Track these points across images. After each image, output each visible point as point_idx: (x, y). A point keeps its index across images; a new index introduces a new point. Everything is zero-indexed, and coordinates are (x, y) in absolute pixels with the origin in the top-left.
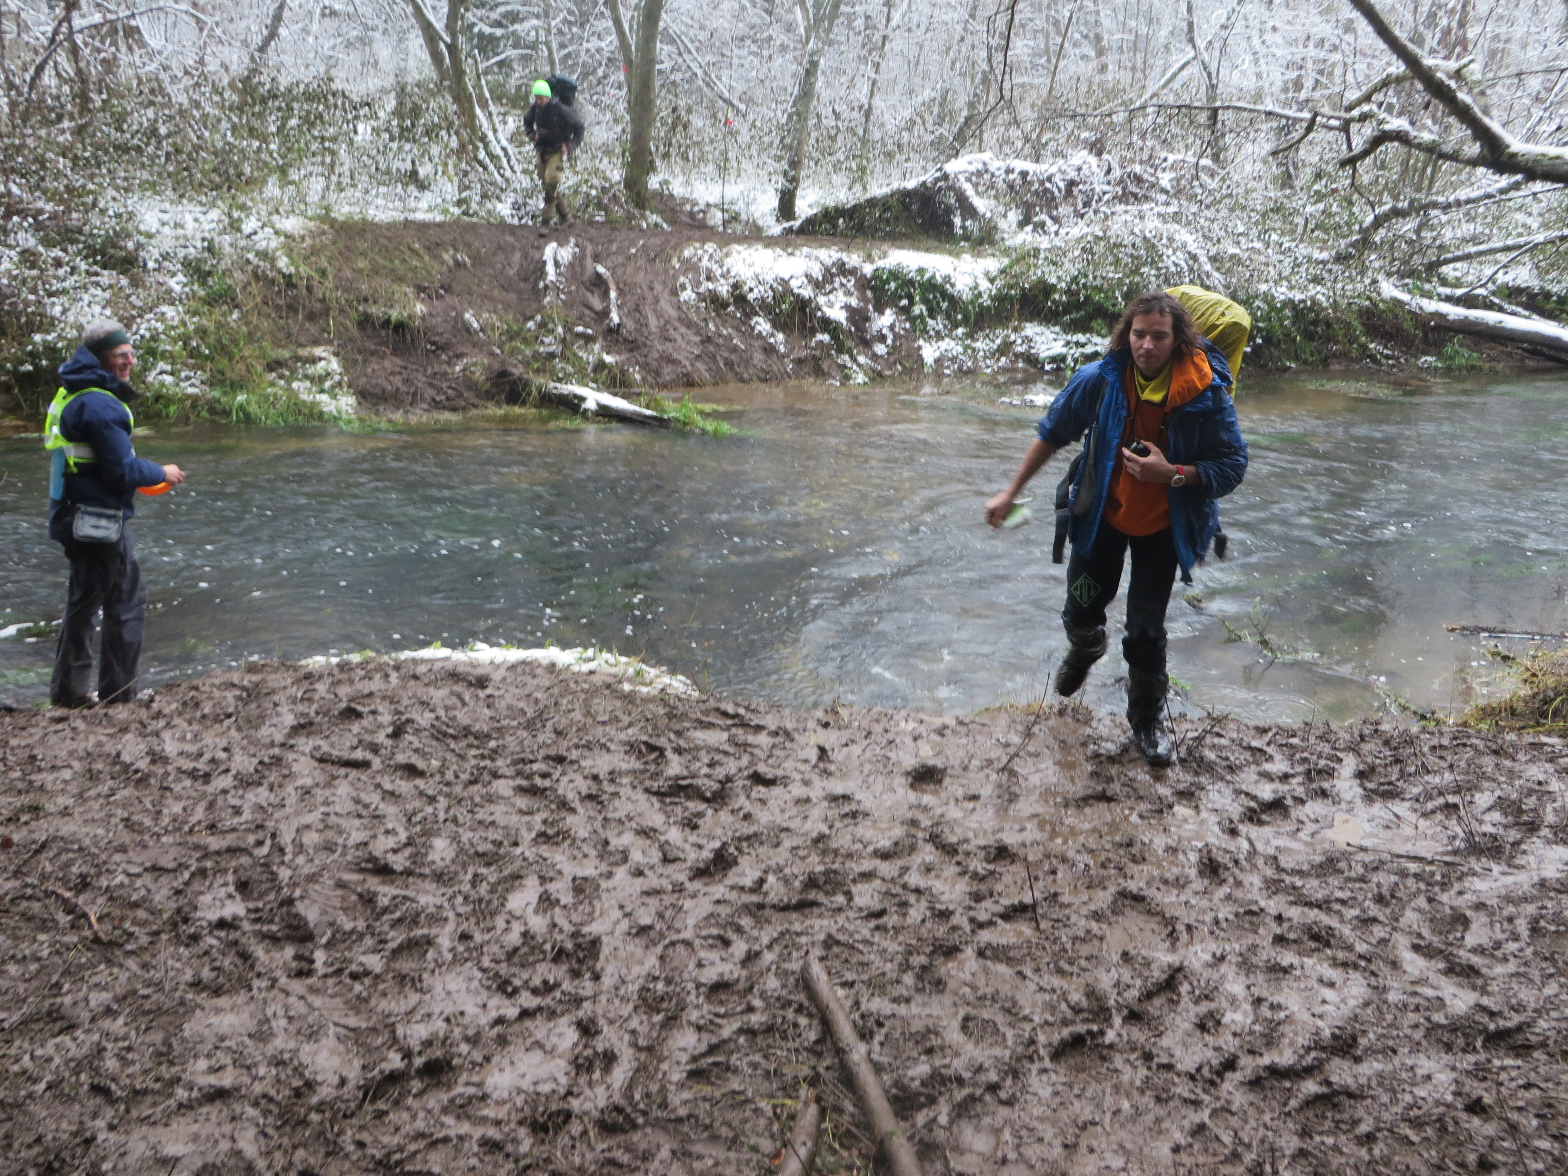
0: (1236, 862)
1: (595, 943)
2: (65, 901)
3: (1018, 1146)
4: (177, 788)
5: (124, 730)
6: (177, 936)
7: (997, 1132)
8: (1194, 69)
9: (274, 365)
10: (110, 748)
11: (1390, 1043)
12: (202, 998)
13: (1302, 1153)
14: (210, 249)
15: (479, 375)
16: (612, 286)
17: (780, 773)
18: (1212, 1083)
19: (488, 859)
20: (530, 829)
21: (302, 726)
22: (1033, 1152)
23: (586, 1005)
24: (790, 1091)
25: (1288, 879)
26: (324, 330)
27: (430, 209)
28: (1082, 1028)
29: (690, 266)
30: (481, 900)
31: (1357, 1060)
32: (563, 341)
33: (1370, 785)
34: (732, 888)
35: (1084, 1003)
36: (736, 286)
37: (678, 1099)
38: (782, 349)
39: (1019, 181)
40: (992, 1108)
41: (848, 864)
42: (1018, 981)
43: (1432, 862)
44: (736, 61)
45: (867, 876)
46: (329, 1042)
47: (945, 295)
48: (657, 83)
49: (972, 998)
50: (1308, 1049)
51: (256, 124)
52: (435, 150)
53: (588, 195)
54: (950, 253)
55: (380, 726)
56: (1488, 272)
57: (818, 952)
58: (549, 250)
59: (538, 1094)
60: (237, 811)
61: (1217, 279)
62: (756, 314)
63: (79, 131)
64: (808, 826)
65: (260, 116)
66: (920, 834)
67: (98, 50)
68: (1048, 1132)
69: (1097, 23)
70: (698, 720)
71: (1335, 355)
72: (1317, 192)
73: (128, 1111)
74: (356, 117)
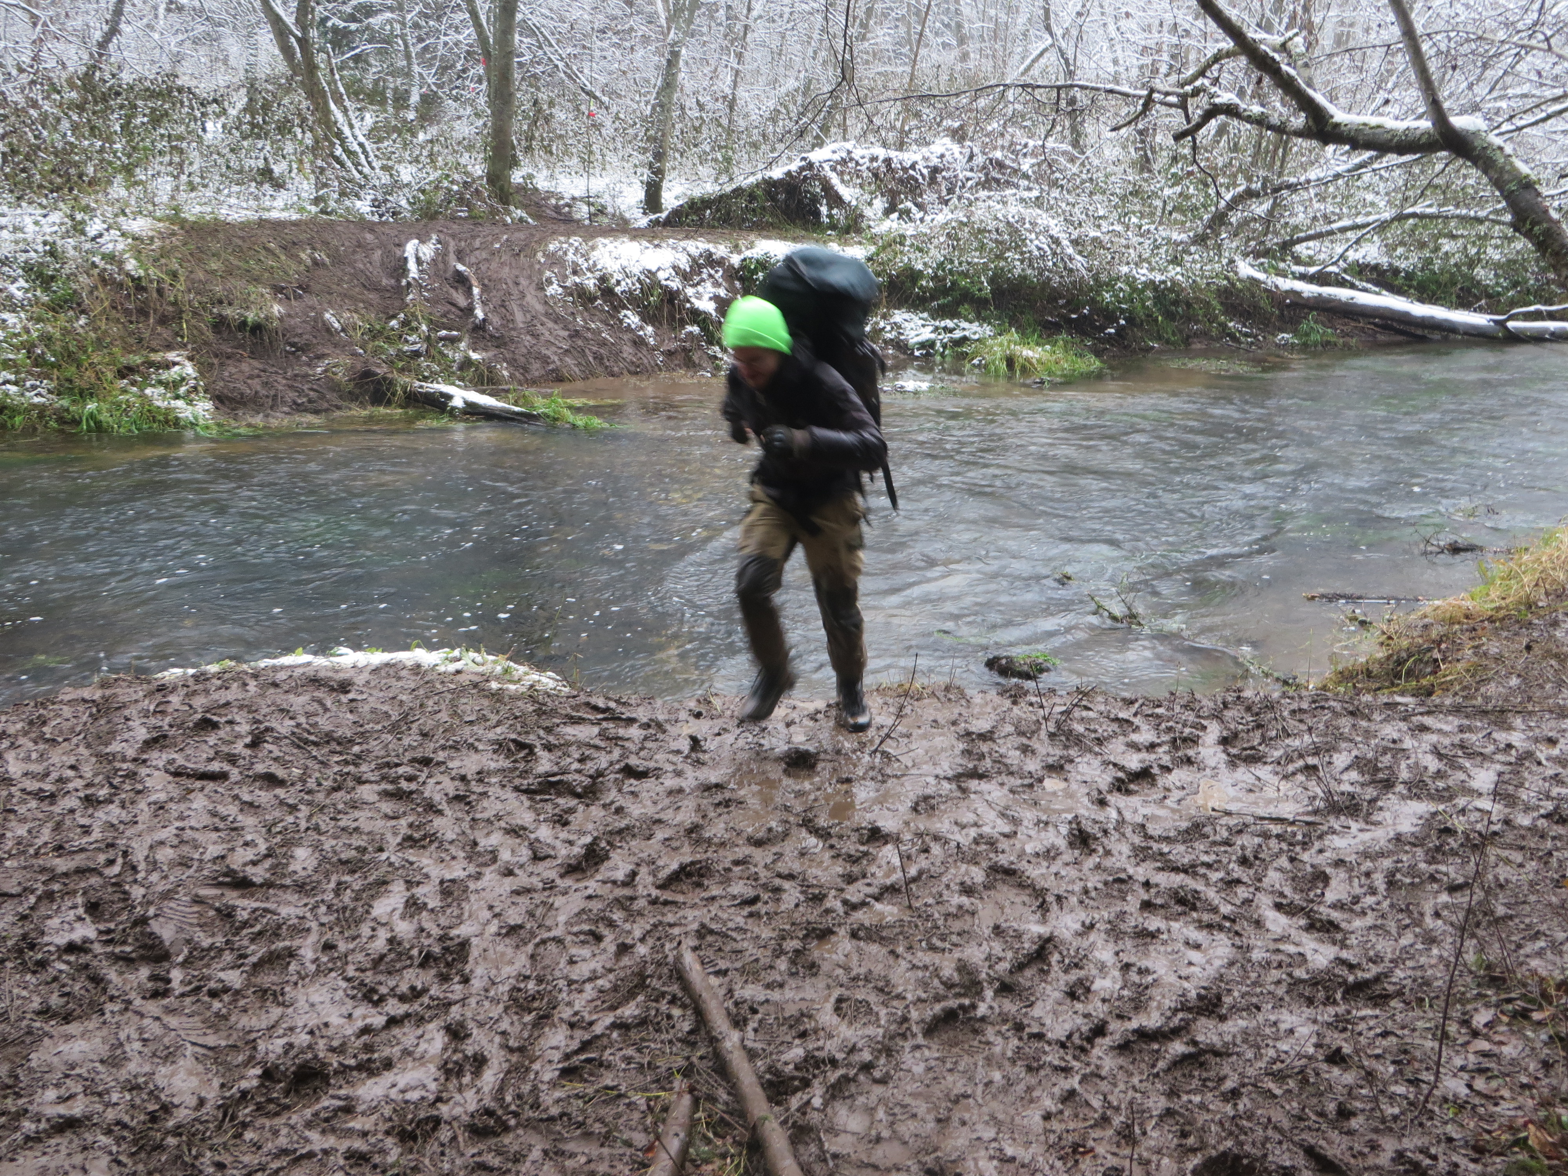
0: (1105, 832)
1: (464, 945)
3: (892, 1123)
4: (22, 810)
6: (24, 963)
7: (871, 1111)
8: (1052, 57)
9: (125, 372)
11: (1254, 1000)
12: (50, 1026)
13: (1169, 1112)
14: (52, 253)
15: (341, 375)
16: (474, 282)
17: (652, 765)
18: (1083, 1050)
19: (352, 866)
20: (395, 834)
21: (155, 740)
22: (907, 1128)
23: (455, 1010)
24: (664, 1083)
25: (1155, 846)
26: (177, 334)
27: (286, 208)
28: (953, 1003)
29: (556, 260)
30: (345, 908)
31: (1223, 1018)
32: (428, 339)
33: (1233, 751)
34: (604, 882)
35: (956, 977)
36: (603, 279)
37: (550, 1098)
38: (652, 341)
39: (883, 169)
40: (866, 1088)
41: (722, 852)
42: (891, 959)
43: (1293, 823)
44: (597, 53)
45: (741, 864)
46: (186, 1063)
48: (517, 75)
49: (844, 979)
50: (1176, 1011)
51: (99, 123)
52: (289, 148)
53: (449, 190)
54: (817, 243)
55: (238, 736)
56: (1339, 250)
57: (692, 942)
58: (410, 248)
59: (407, 1102)
60: (86, 830)
61: (1079, 262)
62: (625, 307)
64: (679, 817)
65: (102, 114)
66: (793, 820)
68: (921, 1108)
69: (958, 12)
70: (568, 716)
71: (1196, 335)
72: (1174, 175)
74: (204, 115)
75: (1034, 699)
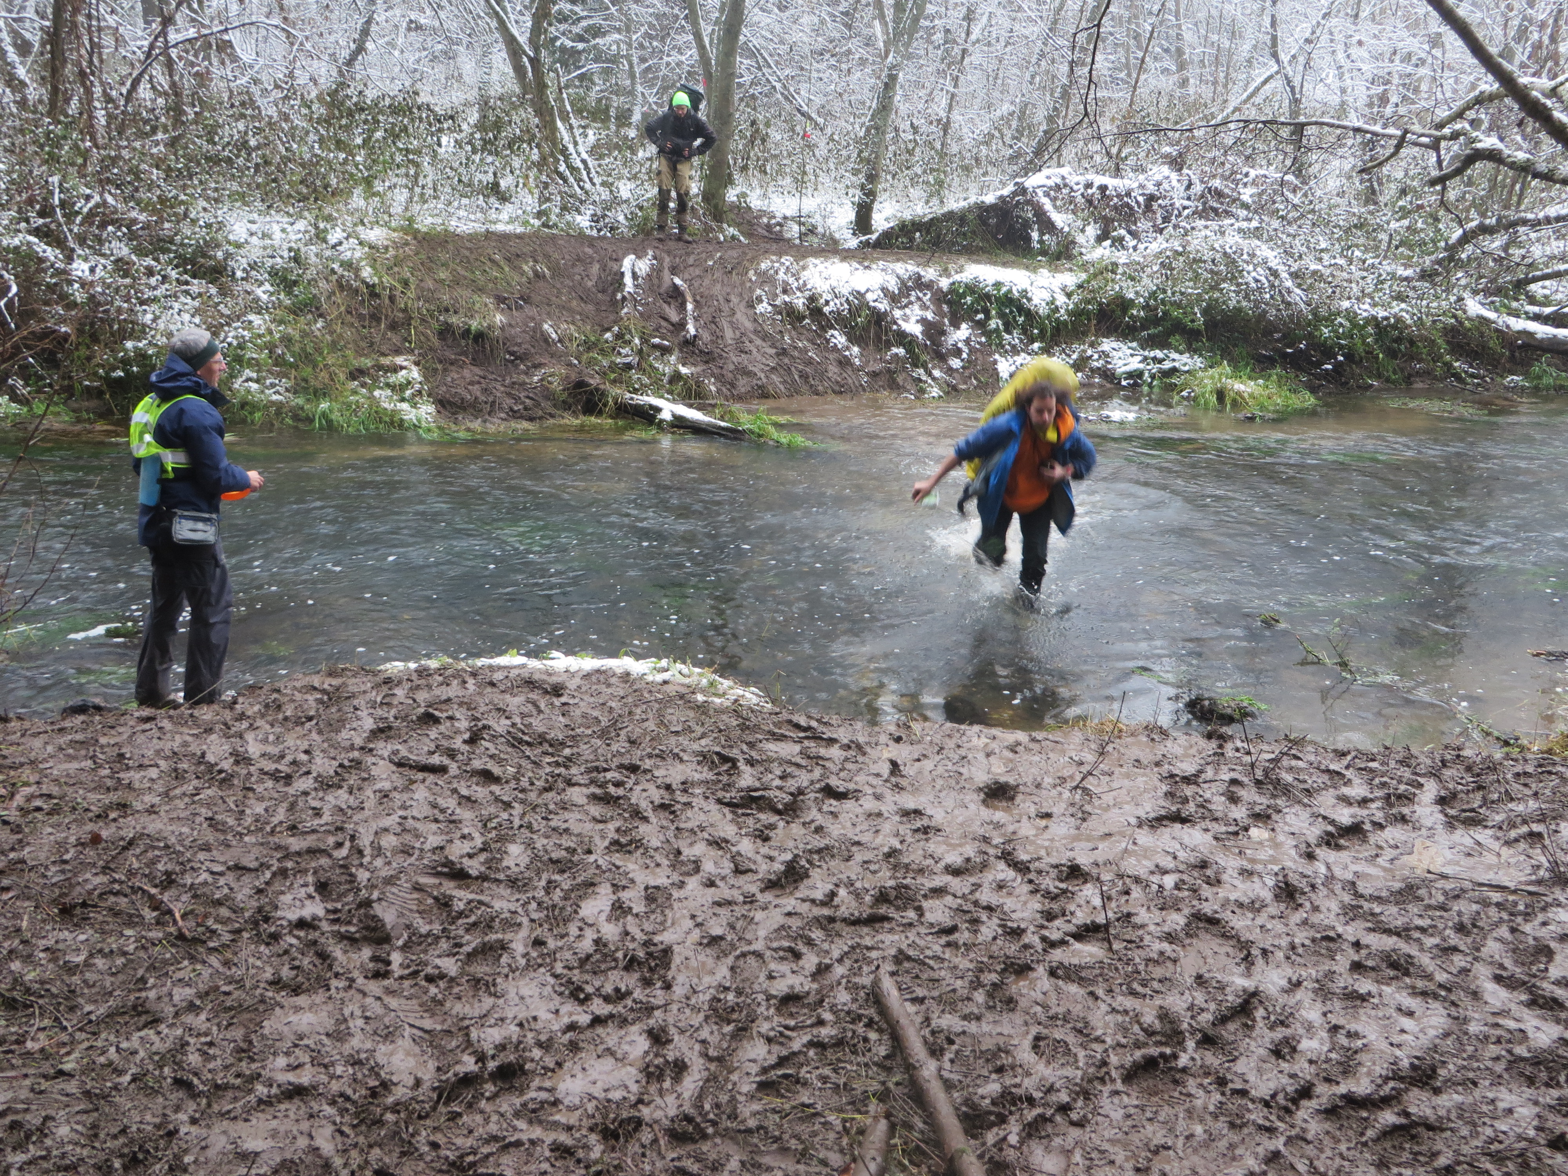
0: (1313, 887)
1: (667, 952)
2: (151, 897)
3: (1089, 1168)
4: (259, 788)
5: (209, 731)
6: (259, 935)
7: (1067, 1153)
8: (1278, 84)
9: (356, 374)
10: (195, 748)
11: (1471, 1075)
12: (281, 997)
14: (296, 259)
15: (556, 385)
16: (689, 298)
17: (851, 786)
18: (1287, 1110)
19: (561, 866)
20: (603, 838)
21: (381, 730)
23: (658, 1013)
24: (860, 1106)
25: (1366, 905)
26: (405, 340)
27: (511, 221)
28: (1154, 1051)
29: (767, 279)
30: (554, 906)
31: (1437, 1091)
32: (640, 352)
33: (1452, 812)
34: (804, 900)
35: (1158, 1025)
36: (812, 299)
37: (748, 1110)
38: (857, 362)
39: (1098, 196)
40: (1063, 1129)
41: (919, 879)
42: (1090, 1002)
43: (1515, 892)
44: (815, 75)
45: (938, 892)
46: (404, 1043)
47: (1021, 309)
48: (737, 96)
49: (1043, 1018)
50: (1387, 1079)
51: (343, 136)
52: (516, 162)
54: (1027, 268)
55: (458, 732)
57: (888, 967)
58: (628, 262)
59: (609, 1101)
60: (317, 813)
61: (1297, 295)
62: (832, 327)
63: (172, 143)
64: (879, 840)
65: (347, 128)
66: (992, 851)
67: (192, 64)
68: (1120, 1155)
69: (1179, 37)
70: (770, 732)
71: (1418, 374)
72: (1402, 208)
73: (209, 1105)
74: (440, 130)
75: (1239, 744)
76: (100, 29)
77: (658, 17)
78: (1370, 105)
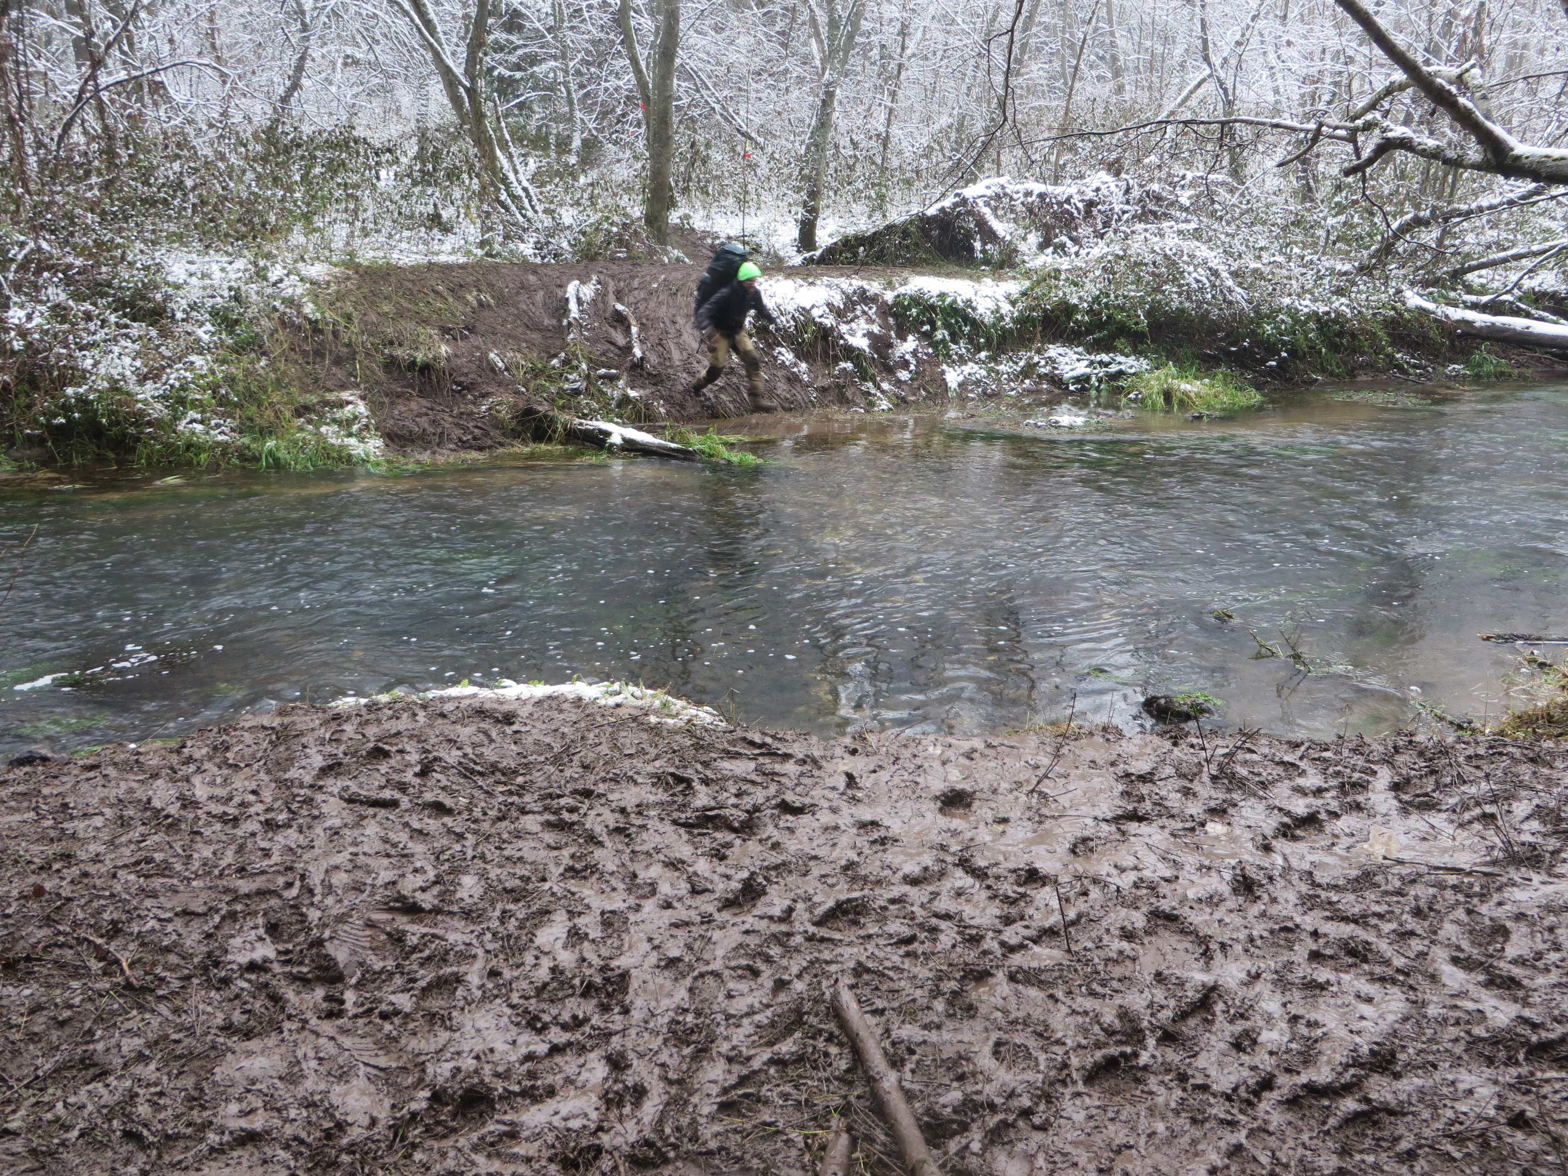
0: (1271, 879)
1: (624, 976)
2: (97, 947)
3: (1053, 1172)
4: (207, 832)
5: (155, 776)
6: (209, 980)
7: (1030, 1158)
8: (1210, 87)
9: (302, 411)
10: (141, 794)
11: (1431, 1058)
12: (233, 1042)
14: (237, 298)
15: (504, 413)
16: (633, 322)
17: (807, 801)
18: (1249, 1103)
19: (515, 895)
20: (558, 864)
21: (330, 768)
23: (615, 1040)
24: (821, 1121)
25: (1324, 895)
26: (351, 374)
27: (454, 252)
28: (1114, 1051)
30: (509, 936)
31: (1397, 1076)
32: (588, 377)
33: (1406, 797)
34: (761, 918)
35: (1117, 1025)
37: (708, 1132)
38: (805, 378)
39: (1038, 204)
40: (1025, 1134)
41: (878, 890)
42: (1050, 1004)
43: (1469, 874)
44: (753, 95)
45: (897, 903)
46: (359, 1082)
47: (967, 319)
48: (675, 119)
49: (1003, 1023)
50: (1347, 1066)
51: (281, 173)
52: (457, 193)
53: (609, 232)
54: (971, 277)
55: (408, 765)
56: (1514, 278)
57: (848, 980)
58: (572, 289)
59: (568, 1130)
60: (266, 853)
61: (1239, 294)
62: (779, 345)
63: (107, 186)
64: (835, 854)
65: (284, 165)
66: (949, 859)
67: (125, 107)
68: (1082, 1157)
69: (1113, 44)
70: (724, 751)
71: (1362, 366)
72: (1338, 204)
73: (160, 1156)
74: (378, 164)
75: (1195, 741)
76: (28, 75)
77: (596, 43)
78: (1303, 105)
